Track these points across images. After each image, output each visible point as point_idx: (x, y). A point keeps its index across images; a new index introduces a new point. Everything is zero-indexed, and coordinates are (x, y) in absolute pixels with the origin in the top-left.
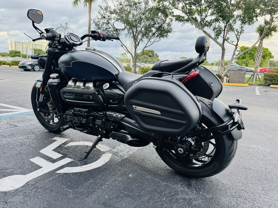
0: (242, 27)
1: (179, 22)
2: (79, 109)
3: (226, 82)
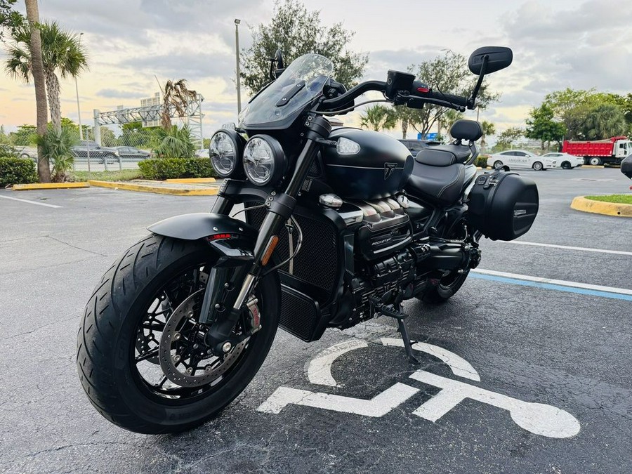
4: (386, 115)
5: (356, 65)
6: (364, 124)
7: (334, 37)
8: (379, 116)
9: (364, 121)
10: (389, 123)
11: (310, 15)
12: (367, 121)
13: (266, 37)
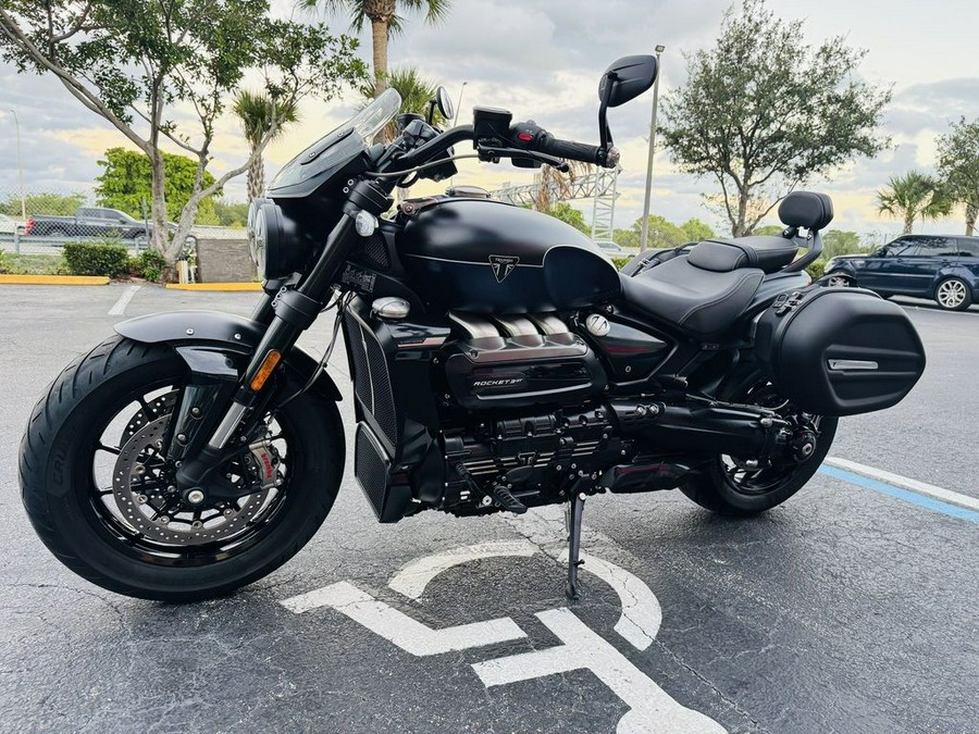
0: (216, 93)
2: (524, 420)
3: (190, 279)
4: (932, 193)
5: (866, 106)
6: (885, 207)
7: (826, 61)
8: (917, 196)
9: (886, 202)
10: (936, 207)
11: (785, 27)
12: (891, 201)
13: (706, 69)
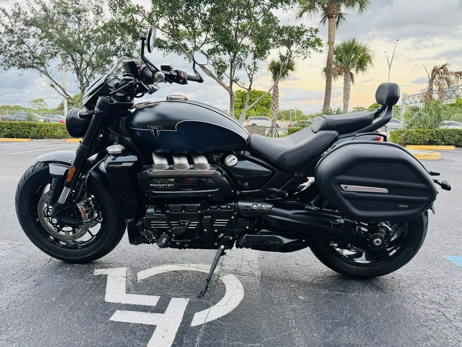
0: (255, 63)
1: (160, 49)
2: (182, 205)
